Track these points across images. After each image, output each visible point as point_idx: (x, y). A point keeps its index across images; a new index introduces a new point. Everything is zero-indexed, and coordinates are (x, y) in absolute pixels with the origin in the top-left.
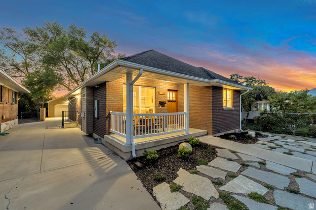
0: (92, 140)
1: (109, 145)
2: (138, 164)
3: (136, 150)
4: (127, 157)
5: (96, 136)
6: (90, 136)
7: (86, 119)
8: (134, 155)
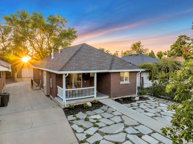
0: (49, 99)
1: (57, 102)
2: (67, 110)
3: (67, 105)
4: (63, 107)
5: (51, 97)
6: (48, 96)
7: (46, 87)
8: (66, 106)
